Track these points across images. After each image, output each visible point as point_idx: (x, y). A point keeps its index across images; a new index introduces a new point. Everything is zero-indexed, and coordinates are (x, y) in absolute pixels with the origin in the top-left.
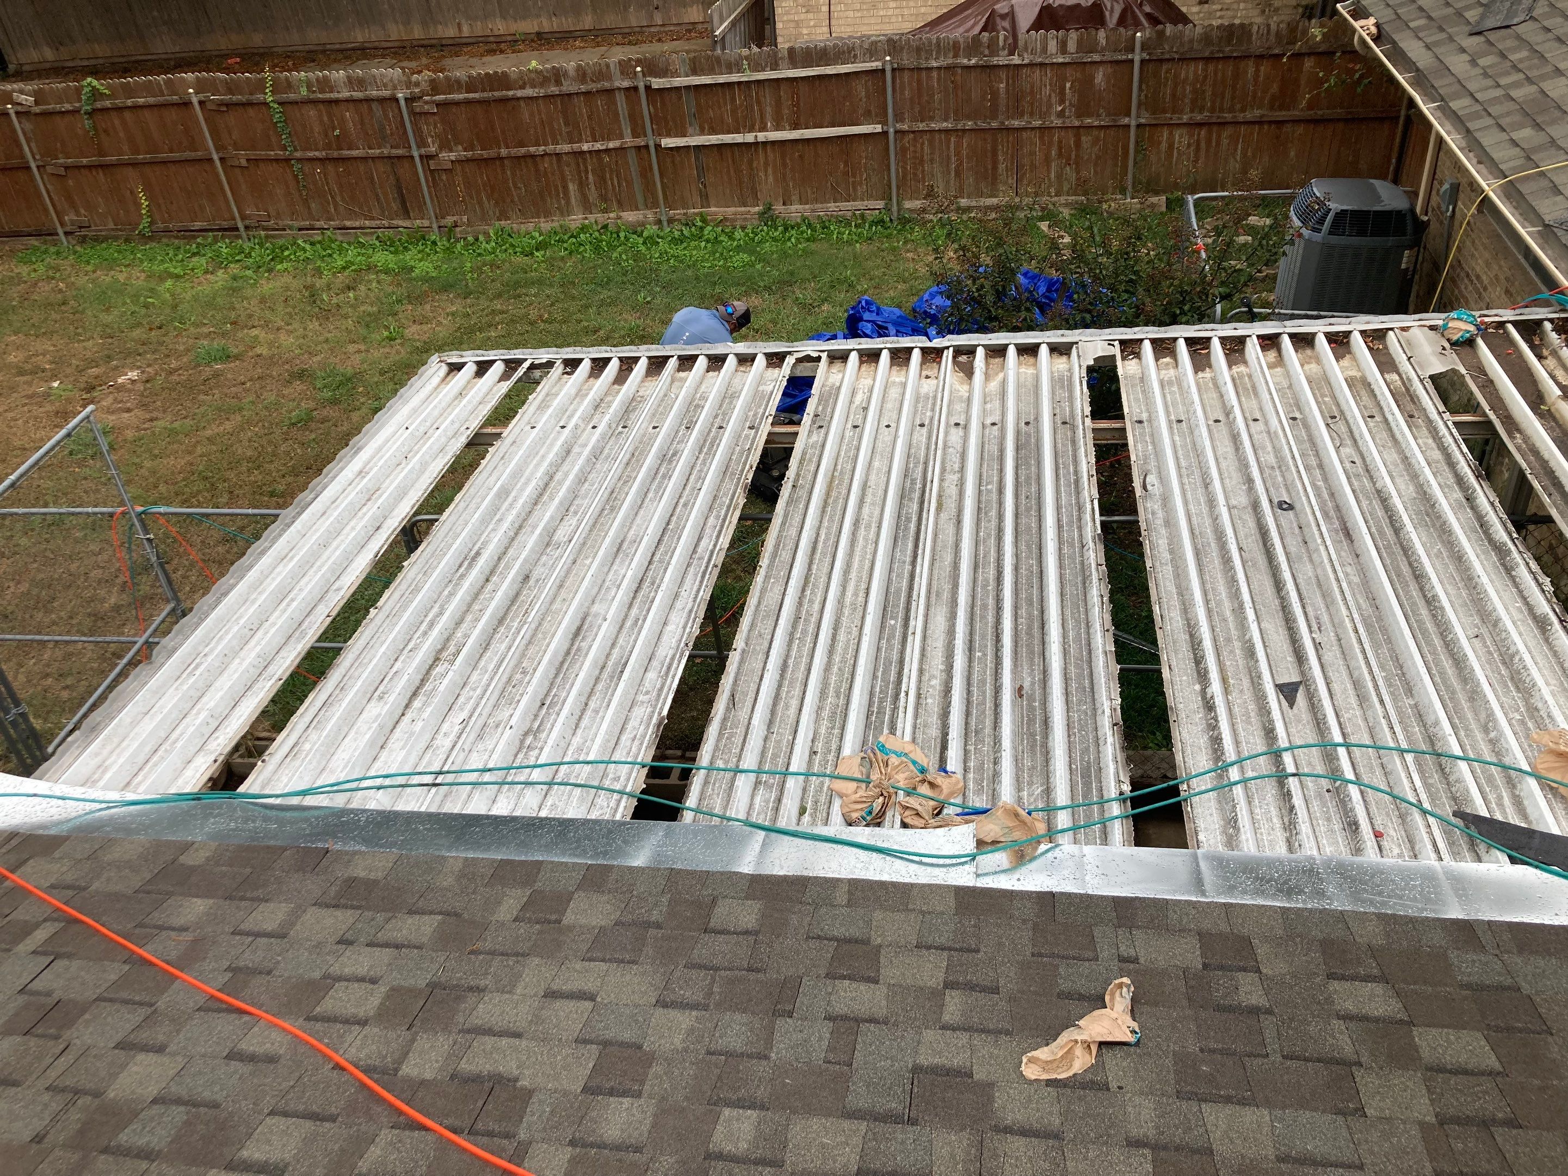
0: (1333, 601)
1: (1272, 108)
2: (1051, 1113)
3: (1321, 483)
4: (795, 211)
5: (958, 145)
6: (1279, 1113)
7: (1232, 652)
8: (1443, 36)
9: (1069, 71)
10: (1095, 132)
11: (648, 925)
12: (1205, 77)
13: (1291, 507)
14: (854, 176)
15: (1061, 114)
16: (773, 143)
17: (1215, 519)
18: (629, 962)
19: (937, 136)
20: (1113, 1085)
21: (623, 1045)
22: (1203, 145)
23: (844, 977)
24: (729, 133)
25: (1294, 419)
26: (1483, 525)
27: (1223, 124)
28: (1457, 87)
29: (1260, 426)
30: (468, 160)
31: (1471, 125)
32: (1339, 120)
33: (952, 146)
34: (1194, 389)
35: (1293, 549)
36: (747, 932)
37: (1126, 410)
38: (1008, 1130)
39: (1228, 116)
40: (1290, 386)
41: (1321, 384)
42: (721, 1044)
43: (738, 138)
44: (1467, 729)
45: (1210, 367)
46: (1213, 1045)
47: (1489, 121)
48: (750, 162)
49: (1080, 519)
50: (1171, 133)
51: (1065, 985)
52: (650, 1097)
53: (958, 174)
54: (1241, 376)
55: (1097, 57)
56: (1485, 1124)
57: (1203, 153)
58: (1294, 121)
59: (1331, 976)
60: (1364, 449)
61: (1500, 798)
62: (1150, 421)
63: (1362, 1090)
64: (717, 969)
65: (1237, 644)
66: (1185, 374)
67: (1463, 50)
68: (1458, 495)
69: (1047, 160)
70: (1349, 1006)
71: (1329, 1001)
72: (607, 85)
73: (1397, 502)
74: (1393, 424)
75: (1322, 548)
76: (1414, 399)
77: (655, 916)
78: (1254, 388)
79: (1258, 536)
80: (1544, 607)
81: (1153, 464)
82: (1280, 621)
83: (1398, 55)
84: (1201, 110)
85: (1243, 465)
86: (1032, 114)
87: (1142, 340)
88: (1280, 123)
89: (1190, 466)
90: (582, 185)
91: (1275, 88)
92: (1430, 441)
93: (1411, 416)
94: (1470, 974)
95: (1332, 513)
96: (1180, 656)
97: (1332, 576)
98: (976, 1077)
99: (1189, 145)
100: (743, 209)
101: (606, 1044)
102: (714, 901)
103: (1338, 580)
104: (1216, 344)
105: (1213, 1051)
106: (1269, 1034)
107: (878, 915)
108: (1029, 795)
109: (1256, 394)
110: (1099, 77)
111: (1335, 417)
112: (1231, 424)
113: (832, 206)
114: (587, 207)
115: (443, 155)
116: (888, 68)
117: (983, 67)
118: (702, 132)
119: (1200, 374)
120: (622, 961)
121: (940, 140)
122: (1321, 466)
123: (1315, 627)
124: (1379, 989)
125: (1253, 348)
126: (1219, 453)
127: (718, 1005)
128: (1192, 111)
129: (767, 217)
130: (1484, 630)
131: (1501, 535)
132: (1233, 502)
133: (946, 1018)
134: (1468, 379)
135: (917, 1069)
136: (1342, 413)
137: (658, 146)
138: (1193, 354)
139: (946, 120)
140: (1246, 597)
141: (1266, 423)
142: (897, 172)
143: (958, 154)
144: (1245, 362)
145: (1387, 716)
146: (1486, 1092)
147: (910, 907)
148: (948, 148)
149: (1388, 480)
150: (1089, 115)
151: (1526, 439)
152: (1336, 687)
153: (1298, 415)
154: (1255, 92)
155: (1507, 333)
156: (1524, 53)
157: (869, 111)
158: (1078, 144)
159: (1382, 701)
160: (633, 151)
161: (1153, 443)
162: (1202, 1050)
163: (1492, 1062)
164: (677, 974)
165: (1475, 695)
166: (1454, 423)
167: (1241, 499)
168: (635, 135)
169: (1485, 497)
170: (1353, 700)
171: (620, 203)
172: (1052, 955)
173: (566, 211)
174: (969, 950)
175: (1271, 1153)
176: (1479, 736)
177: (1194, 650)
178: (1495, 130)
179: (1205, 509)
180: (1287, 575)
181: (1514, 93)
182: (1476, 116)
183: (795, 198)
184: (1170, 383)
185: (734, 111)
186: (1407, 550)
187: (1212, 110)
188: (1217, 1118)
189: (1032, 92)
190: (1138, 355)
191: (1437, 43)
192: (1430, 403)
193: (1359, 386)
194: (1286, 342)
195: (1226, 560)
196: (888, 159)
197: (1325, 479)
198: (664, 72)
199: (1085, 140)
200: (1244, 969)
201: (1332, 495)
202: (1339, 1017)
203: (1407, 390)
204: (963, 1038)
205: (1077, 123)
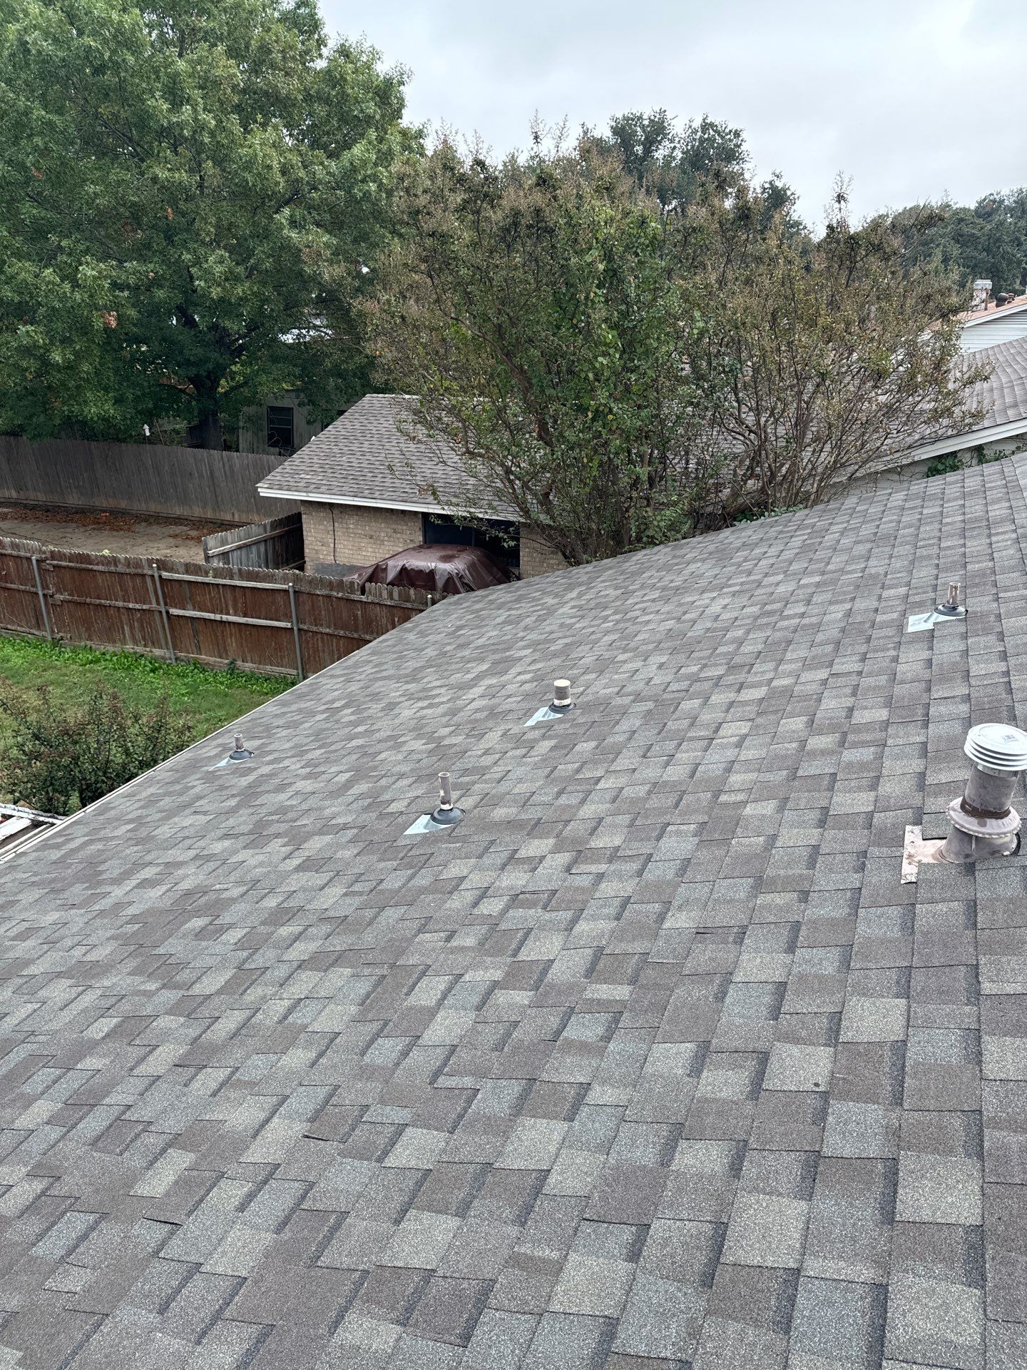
4: (248, 667)
5: (338, 644)
9: (395, 611)
14: (280, 651)
16: (234, 623)
19: (325, 636)
24: (208, 612)
30: (70, 602)
43: (211, 616)
48: (222, 633)
55: (409, 605)
72: (140, 571)
90: (132, 628)
100: (219, 659)
113: (268, 667)
114: (136, 642)
115: (58, 596)
116: (291, 590)
117: (347, 599)
118: (194, 610)
121: (327, 640)
129: (232, 669)
137: (168, 613)
139: (329, 628)
142: (302, 655)
148: (332, 646)
157: (283, 614)
160: (156, 613)
171: (153, 643)
173: (124, 642)
183: (249, 659)
185: (211, 599)
189: (378, 620)
196: (296, 645)
198: (171, 570)
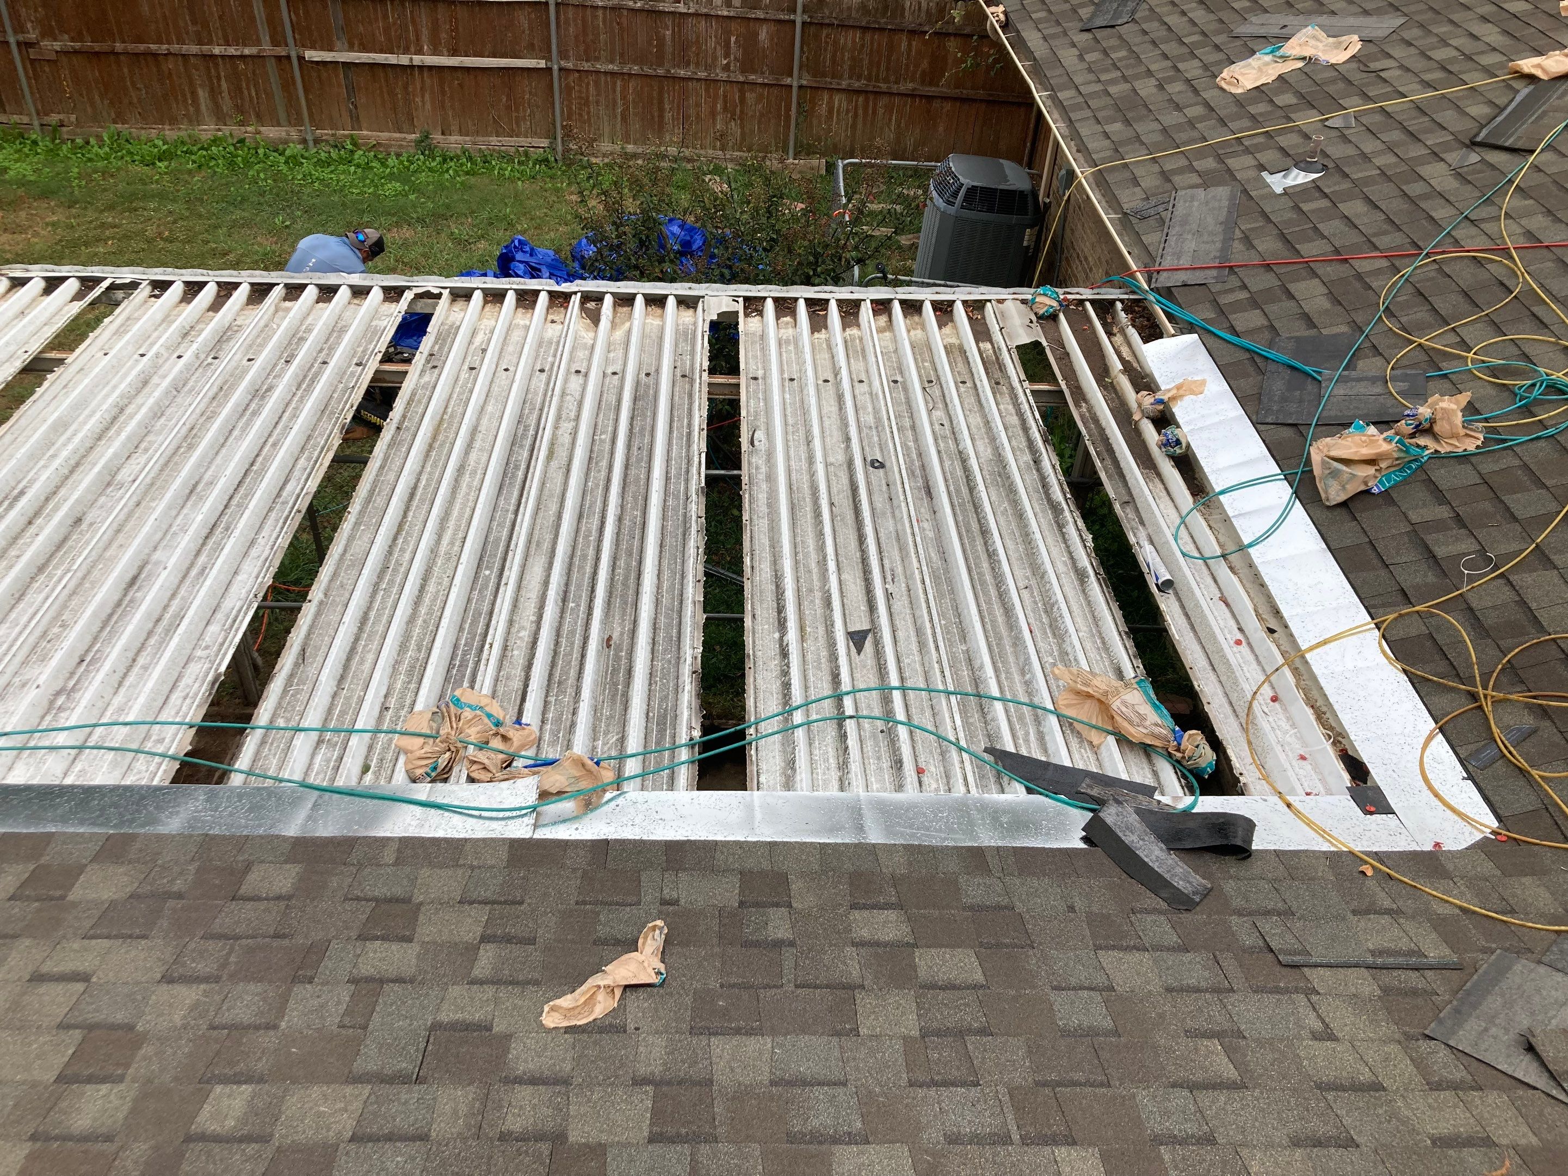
0: (908, 554)
1: (923, 82)
2: (564, 1060)
3: (911, 444)
4: (454, 142)
5: (624, 88)
6: (780, 1039)
7: (812, 601)
8: (1060, 29)
9: (734, 26)
10: (759, 90)
11: (169, 895)
12: (863, 46)
13: (882, 466)
14: (517, 110)
15: (726, 68)
16: (430, 68)
17: (812, 474)
18: (138, 937)
19: (603, 78)
20: (631, 1026)
21: (113, 1027)
22: (860, 112)
23: (377, 938)
24: (381, 52)
25: (895, 382)
26: (1045, 486)
27: (878, 94)
28: (1066, 78)
29: (864, 388)
30: (76, 52)
31: (1074, 116)
32: (981, 101)
33: (618, 89)
34: (807, 349)
35: (878, 505)
36: (279, 898)
37: (742, 366)
38: (519, 1081)
39: (884, 87)
40: (896, 351)
41: (923, 350)
42: (227, 1017)
43: (392, 59)
44: (1007, 672)
45: (826, 328)
46: (733, 980)
47: (1088, 113)
48: (406, 87)
49: (688, 472)
50: (831, 97)
51: (602, 931)
52: (134, 1081)
53: (624, 119)
54: (853, 340)
55: (760, 14)
56: (961, 1033)
57: (860, 120)
58: (942, 98)
59: (854, 906)
60: (952, 413)
61: (1027, 734)
62: (764, 378)
63: (860, 1010)
64: (237, 938)
65: (818, 594)
66: (801, 334)
67: (1074, 45)
68: (1027, 457)
69: (713, 114)
70: (865, 933)
71: (848, 930)
73: (973, 463)
74: (980, 390)
75: (903, 505)
76: (1002, 367)
77: (178, 885)
78: (863, 350)
79: (849, 492)
80: (1085, 561)
81: (763, 419)
82: (859, 573)
83: (1019, 43)
84: (859, 78)
85: (845, 425)
86: (697, 64)
87: (765, 298)
88: (930, 98)
89: (796, 423)
90: (214, 93)
91: (925, 64)
92: (1011, 407)
93: (998, 383)
94: (974, 897)
95: (918, 472)
96: (765, 606)
97: (909, 531)
98: (496, 1029)
99: (848, 111)
100: (397, 135)
101: (91, 1027)
102: (248, 867)
103: (913, 534)
104: (833, 305)
105: (733, 986)
106: (788, 964)
107: (425, 872)
108: (604, 744)
109: (864, 357)
110: (763, 34)
111: (931, 382)
112: (838, 384)
113: (494, 140)
114: (221, 118)
115: (45, 43)
117: (648, 11)
118: (351, 48)
119: (816, 335)
120: (130, 937)
121: (606, 82)
122: (913, 428)
123: (889, 578)
124: (892, 915)
125: (866, 311)
126: (824, 412)
127: (231, 976)
128: (850, 78)
129: (425, 145)
130: (1033, 582)
131: (1057, 495)
132: (831, 459)
133: (477, 972)
134: (1048, 352)
135: (436, 1026)
136: (938, 378)
137: (301, 58)
138: (812, 315)
139: (612, 62)
140: (830, 550)
141: (870, 385)
142: (562, 112)
143: (624, 98)
144: (859, 326)
145: (940, 662)
146: (967, 1005)
147: (461, 862)
148: (614, 91)
149: (969, 442)
150: (754, 71)
151: (1090, 409)
152: (901, 634)
153: (899, 378)
154: (907, 65)
155: (1085, 310)
156: (1123, 53)
157: (533, 45)
158: (743, 100)
159: (937, 648)
160: (273, 60)
161: (765, 400)
162: (722, 986)
163: (979, 977)
164: (192, 945)
165: (1017, 641)
166: (1032, 391)
167: (838, 457)
168: (275, 43)
169: (1049, 460)
170: (914, 647)
171: (259, 117)
172: (596, 903)
173: (195, 119)
174: (514, 903)
175: (765, 1078)
176: (1017, 677)
177: (778, 599)
178: (1093, 121)
179: (804, 465)
180: (869, 530)
181: (1113, 90)
182: (1077, 107)
183: (455, 128)
184: (788, 342)
185: (387, 30)
186: (977, 507)
187: (869, 79)
188: (722, 1050)
189: (697, 41)
190: (761, 313)
191: (1054, 36)
192: (1014, 370)
193: (957, 353)
194: (897, 308)
195: (818, 514)
196: (552, 96)
197: (916, 440)
199: (750, 97)
200: (777, 905)
201: (920, 455)
202: (854, 944)
203: (997, 358)
204: (490, 991)
205: (741, 79)
